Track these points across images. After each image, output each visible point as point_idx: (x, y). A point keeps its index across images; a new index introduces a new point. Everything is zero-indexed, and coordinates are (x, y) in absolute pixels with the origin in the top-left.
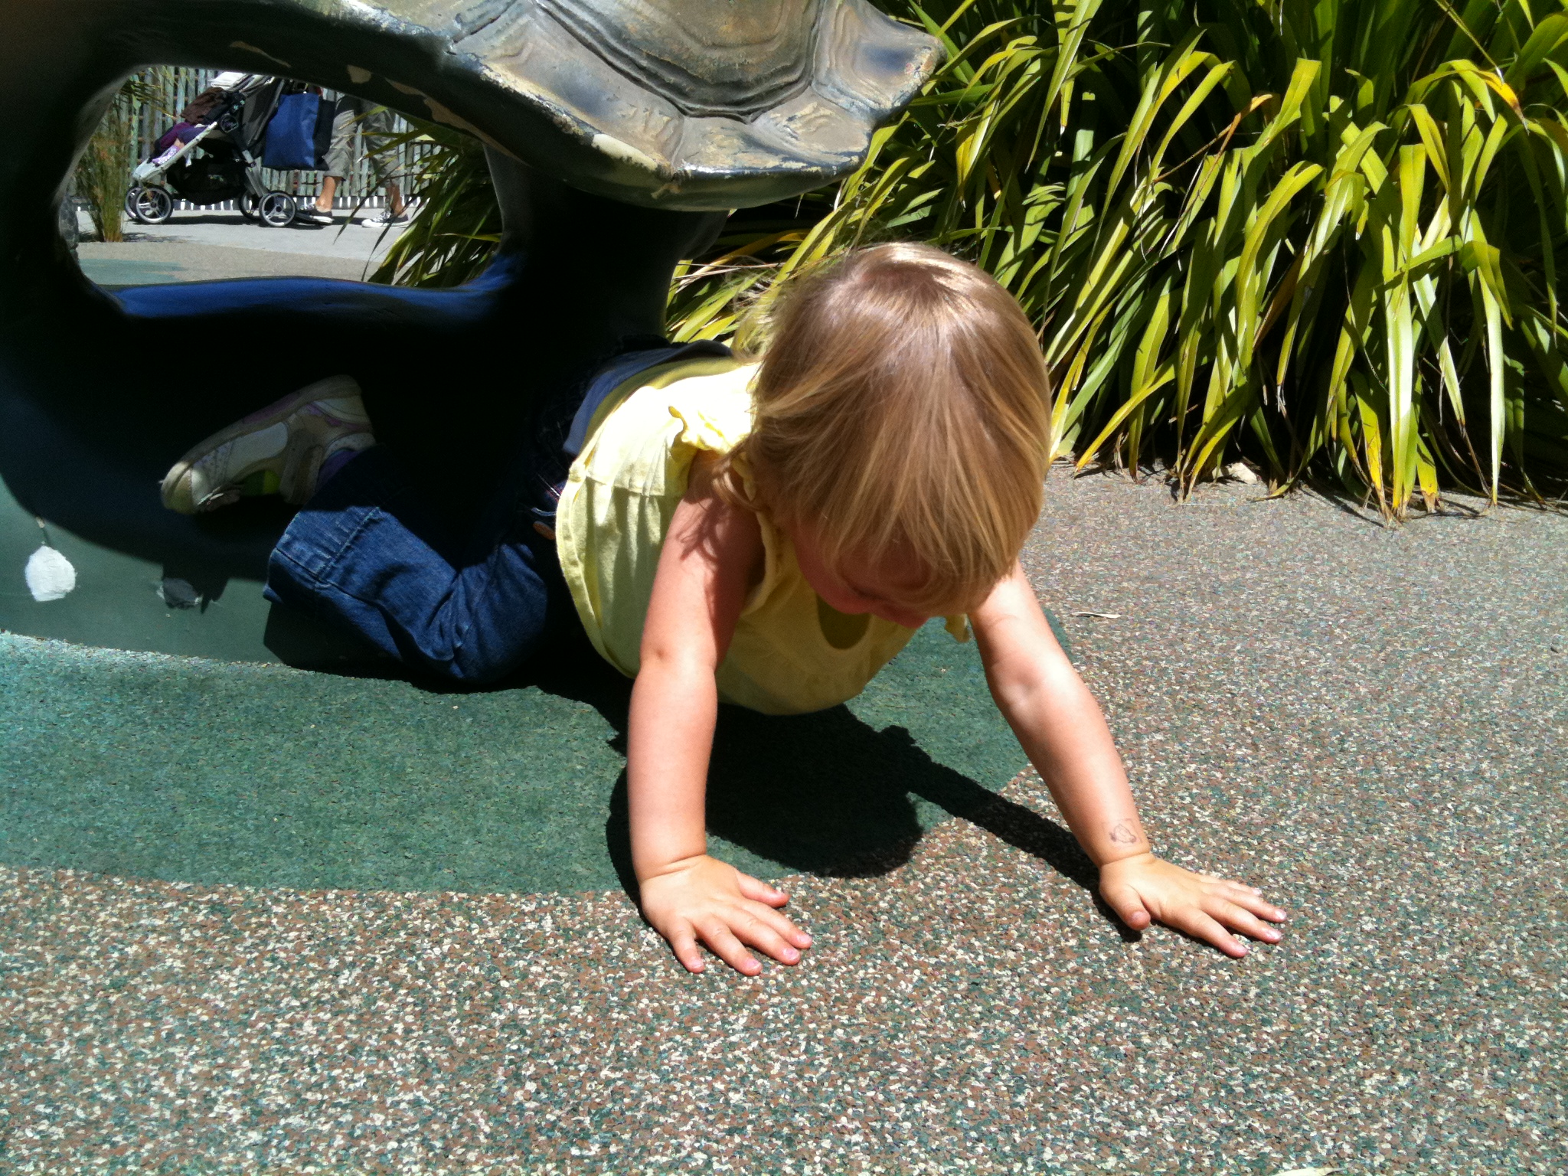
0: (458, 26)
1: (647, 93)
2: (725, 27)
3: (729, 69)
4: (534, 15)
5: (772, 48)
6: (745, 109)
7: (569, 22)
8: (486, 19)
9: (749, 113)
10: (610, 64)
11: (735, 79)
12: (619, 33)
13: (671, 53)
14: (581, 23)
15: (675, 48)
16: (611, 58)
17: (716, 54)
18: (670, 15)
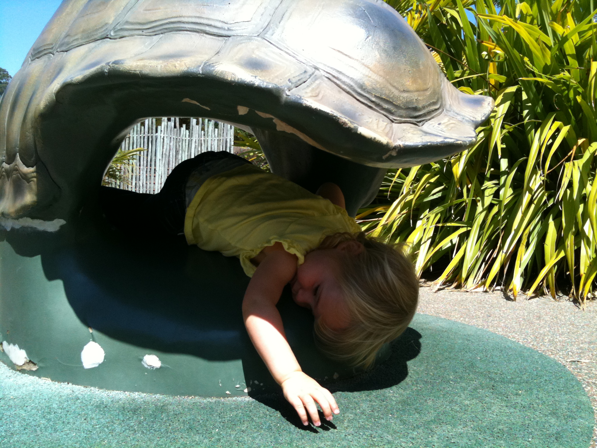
0: (290, 84)
1: (375, 113)
2: (408, 83)
3: (411, 102)
4: (323, 80)
5: (428, 93)
6: (419, 120)
7: (338, 82)
8: (302, 81)
9: (420, 122)
10: (358, 100)
11: (414, 106)
12: (361, 87)
13: (385, 94)
14: (344, 83)
15: (387, 92)
16: (358, 98)
17: (405, 95)
18: (384, 78)
